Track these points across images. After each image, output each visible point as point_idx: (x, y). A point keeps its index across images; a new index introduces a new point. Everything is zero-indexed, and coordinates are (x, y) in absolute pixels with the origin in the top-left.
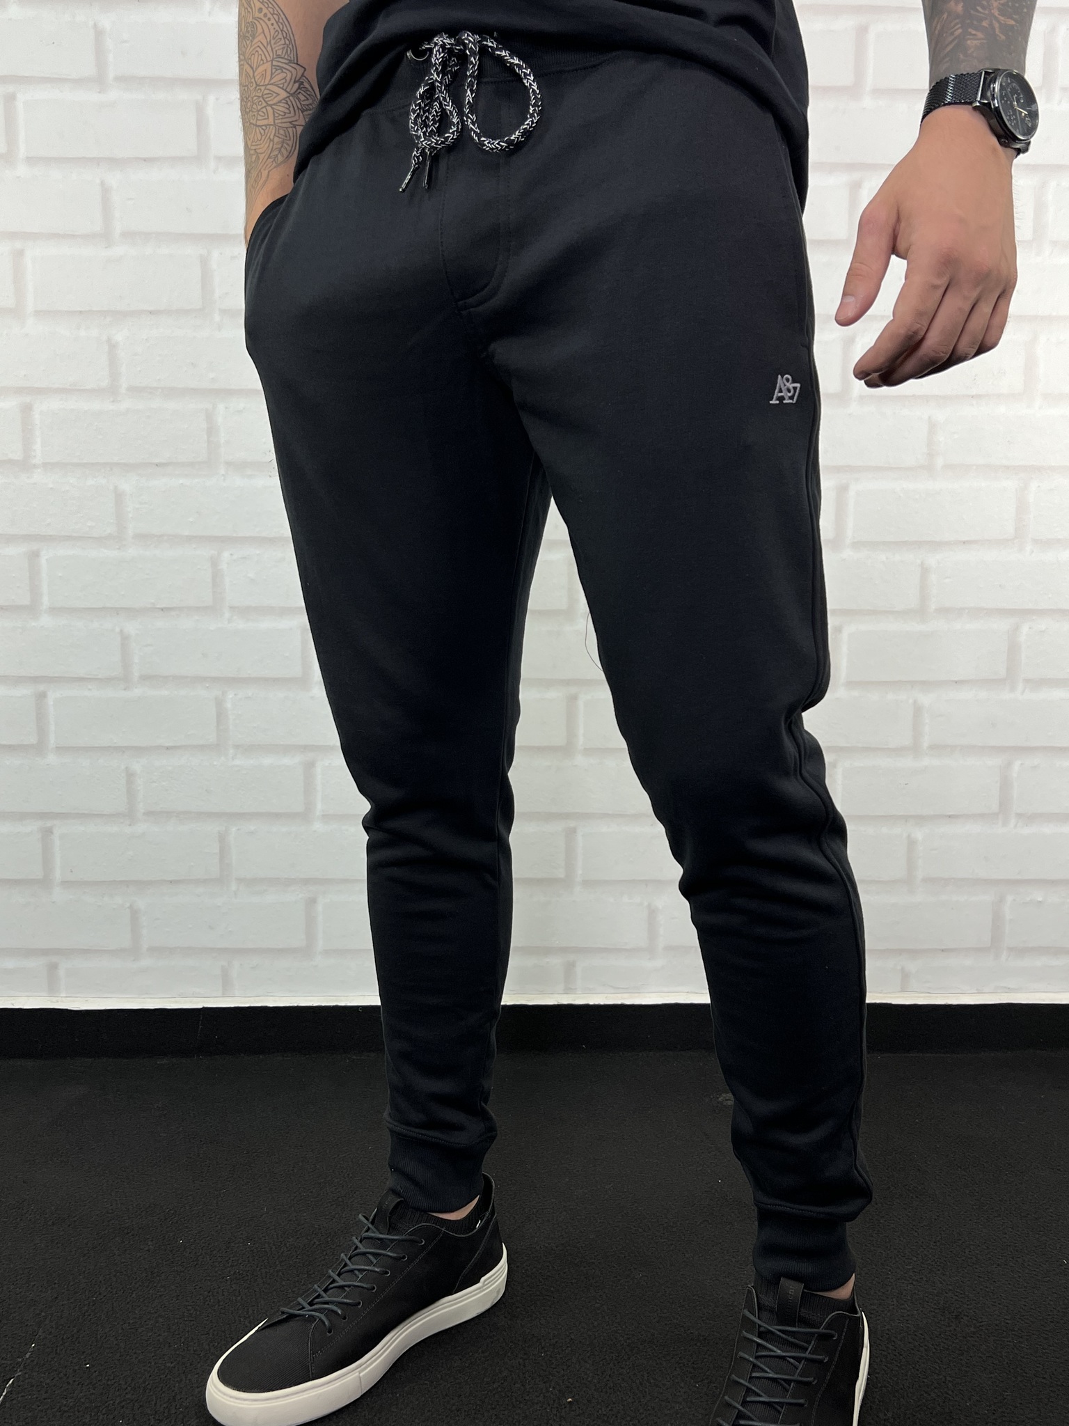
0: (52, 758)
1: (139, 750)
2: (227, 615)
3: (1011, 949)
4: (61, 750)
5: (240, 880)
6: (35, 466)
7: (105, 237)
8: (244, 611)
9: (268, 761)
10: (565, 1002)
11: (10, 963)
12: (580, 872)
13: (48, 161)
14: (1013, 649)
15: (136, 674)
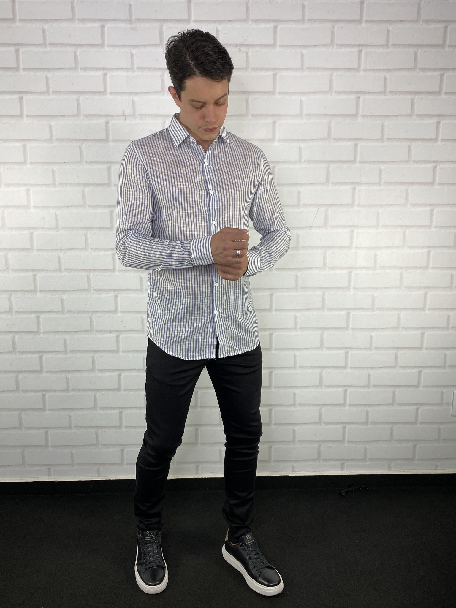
0: (47, 412)
1: (72, 410)
2: (97, 372)
3: (323, 460)
4: (50, 410)
5: (102, 445)
6: (41, 333)
7: (60, 270)
8: (102, 371)
9: (109, 412)
10: (196, 477)
11: (37, 468)
12: (200, 441)
13: (43, 250)
14: (321, 378)
15: (71, 389)
